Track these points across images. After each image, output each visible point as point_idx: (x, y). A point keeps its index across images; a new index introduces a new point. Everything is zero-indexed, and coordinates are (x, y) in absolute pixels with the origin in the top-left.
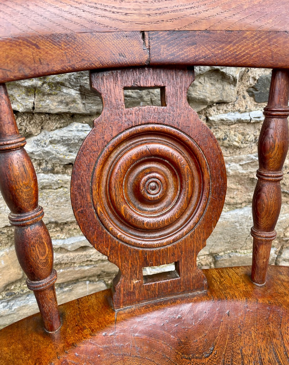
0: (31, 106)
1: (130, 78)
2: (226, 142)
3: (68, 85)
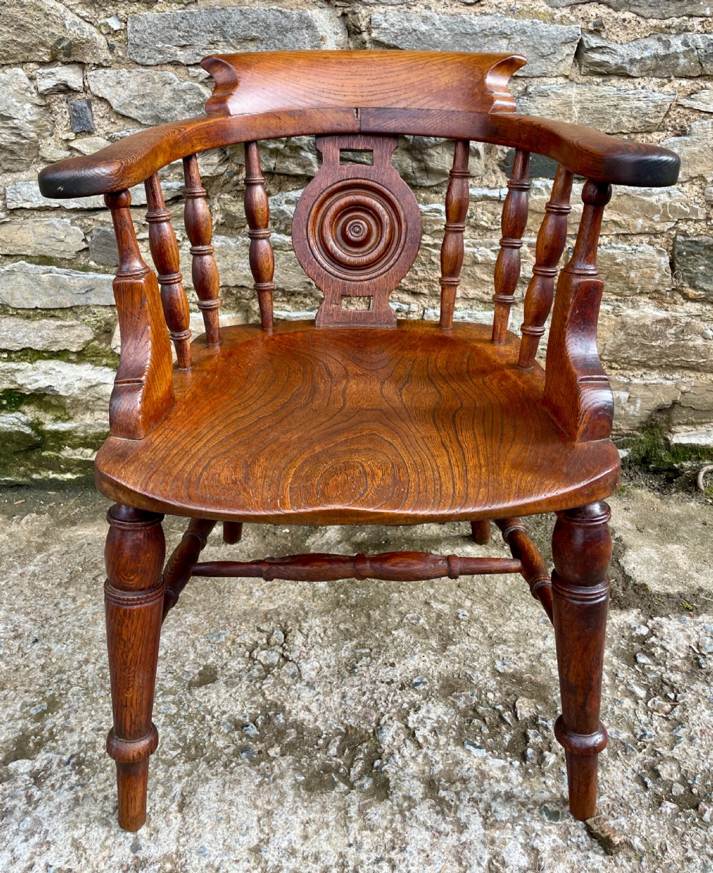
0: (272, 166)
1: (345, 143)
2: (472, 220)
3: (306, 148)
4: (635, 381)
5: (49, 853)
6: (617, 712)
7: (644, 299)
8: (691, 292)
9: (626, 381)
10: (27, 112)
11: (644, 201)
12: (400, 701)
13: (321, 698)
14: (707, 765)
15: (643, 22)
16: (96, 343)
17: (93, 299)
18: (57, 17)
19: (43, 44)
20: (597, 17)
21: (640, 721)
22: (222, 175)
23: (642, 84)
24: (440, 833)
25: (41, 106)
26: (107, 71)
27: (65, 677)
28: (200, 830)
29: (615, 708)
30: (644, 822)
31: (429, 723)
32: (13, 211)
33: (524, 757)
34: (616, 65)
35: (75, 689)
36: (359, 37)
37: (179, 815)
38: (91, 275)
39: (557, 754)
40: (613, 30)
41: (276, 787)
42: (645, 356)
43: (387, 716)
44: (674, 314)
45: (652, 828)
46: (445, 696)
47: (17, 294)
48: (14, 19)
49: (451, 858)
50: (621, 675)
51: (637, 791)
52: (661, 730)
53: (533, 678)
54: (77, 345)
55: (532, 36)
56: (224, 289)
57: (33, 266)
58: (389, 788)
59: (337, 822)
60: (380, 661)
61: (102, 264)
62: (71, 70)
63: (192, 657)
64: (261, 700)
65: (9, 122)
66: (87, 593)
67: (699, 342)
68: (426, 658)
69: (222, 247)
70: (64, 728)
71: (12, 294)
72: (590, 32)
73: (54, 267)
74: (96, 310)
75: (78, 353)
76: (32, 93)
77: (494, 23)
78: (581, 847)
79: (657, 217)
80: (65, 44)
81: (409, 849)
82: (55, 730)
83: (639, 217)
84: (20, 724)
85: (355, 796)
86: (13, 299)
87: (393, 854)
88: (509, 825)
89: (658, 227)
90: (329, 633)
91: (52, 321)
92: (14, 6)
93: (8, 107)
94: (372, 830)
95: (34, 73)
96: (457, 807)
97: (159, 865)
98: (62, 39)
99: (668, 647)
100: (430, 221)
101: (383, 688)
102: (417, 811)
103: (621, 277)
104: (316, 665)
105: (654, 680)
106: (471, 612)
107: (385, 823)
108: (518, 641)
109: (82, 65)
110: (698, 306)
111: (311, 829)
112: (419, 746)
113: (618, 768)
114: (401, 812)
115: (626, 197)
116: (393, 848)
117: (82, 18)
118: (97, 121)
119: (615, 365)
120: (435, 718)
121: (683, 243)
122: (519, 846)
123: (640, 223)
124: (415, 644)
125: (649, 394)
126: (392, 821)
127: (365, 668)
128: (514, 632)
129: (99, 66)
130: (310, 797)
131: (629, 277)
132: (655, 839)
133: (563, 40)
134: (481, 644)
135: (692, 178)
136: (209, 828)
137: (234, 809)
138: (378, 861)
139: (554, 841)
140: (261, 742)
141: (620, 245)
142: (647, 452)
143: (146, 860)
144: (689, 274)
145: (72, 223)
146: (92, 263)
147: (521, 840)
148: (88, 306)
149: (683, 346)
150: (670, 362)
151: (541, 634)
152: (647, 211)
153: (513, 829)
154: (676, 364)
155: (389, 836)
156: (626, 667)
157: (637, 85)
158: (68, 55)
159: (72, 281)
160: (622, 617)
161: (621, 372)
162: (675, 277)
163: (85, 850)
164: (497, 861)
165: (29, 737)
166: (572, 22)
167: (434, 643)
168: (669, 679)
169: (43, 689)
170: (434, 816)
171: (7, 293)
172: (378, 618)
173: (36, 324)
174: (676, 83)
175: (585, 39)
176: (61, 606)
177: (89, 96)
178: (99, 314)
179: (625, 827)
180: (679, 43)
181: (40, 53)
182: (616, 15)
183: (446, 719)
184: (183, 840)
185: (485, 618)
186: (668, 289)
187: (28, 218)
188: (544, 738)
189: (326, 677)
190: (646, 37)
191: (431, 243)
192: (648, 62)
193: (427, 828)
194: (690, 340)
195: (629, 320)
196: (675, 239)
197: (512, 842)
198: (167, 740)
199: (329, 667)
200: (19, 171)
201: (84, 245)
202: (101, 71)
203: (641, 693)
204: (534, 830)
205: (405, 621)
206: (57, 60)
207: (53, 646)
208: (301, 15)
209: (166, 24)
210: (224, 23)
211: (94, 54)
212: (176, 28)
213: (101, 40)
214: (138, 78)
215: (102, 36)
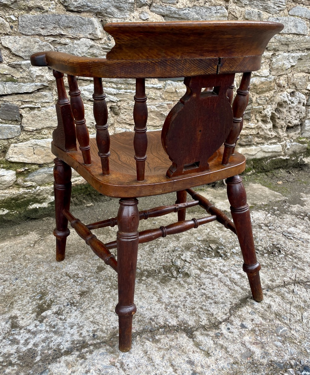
26: (10, 37)
27: (41, 285)
31: (188, 257)
33: (221, 256)
43: (174, 259)
46: (188, 250)
49: (219, 282)
53: (210, 239)
58: (189, 274)
59: (179, 287)
61: (4, 120)
70: (56, 297)
81: (206, 284)
82: (52, 299)
84: (34, 303)
85: (180, 279)
87: (202, 287)
88: (229, 271)
94: (191, 284)
96: (212, 272)
101: (167, 253)
102: (201, 276)
107: (194, 281)
108: (199, 232)
111: (172, 291)
112: (190, 263)
114: (197, 278)
116: (201, 286)
118: (4, 57)
120: (190, 255)
124: (169, 241)
126: (196, 280)
127: (157, 251)
129: (6, 34)
130: (165, 284)
134: (189, 235)
136: (139, 301)
138: (199, 289)
147: (234, 273)
153: (231, 271)
155: (198, 284)
165: (42, 305)
167: (174, 239)
169: (35, 291)
177: (0, 47)
183: (193, 255)
188: (224, 251)
202: (7, 37)
207: (25, 279)
208: (89, 19)
209: (36, 19)
210: (59, 20)
211: (4, 29)
212: (40, 21)
213: (7, 24)
214: (24, 40)
215: (7, 23)
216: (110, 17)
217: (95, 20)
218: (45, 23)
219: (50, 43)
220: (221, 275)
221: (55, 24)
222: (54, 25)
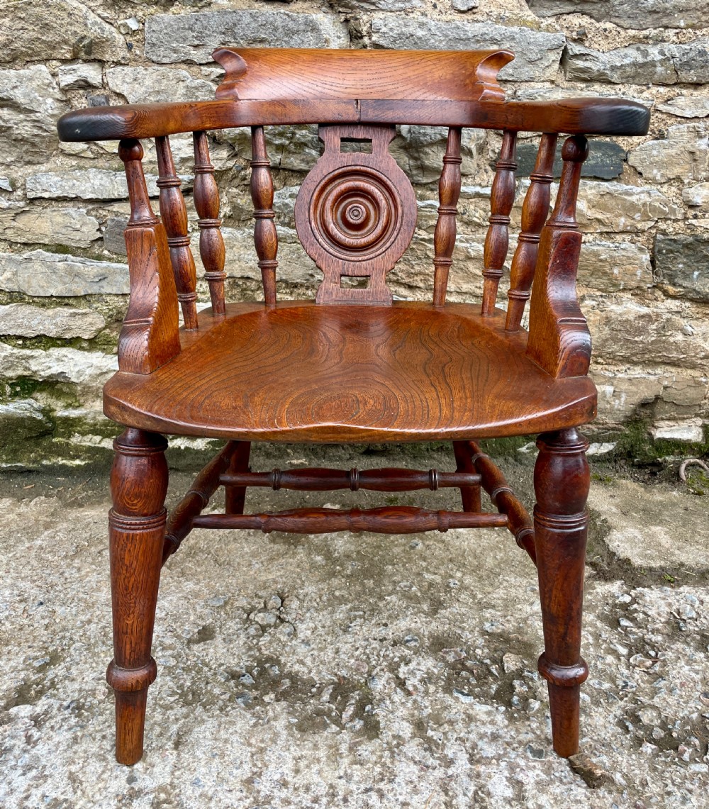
0: (278, 161)
1: (345, 133)
2: (465, 216)
3: (310, 145)
4: (620, 375)
5: (46, 785)
6: (600, 666)
7: (627, 295)
8: (671, 289)
9: (610, 375)
10: (48, 106)
11: (625, 200)
12: (391, 655)
13: (316, 653)
14: (686, 712)
15: (622, 33)
16: (107, 331)
17: (106, 287)
18: (80, 17)
19: (65, 42)
20: (580, 27)
21: (622, 674)
22: (231, 169)
23: (623, 90)
24: (428, 767)
25: (62, 101)
26: (125, 68)
27: (68, 634)
28: (195, 764)
29: (598, 663)
30: (625, 760)
31: (419, 674)
32: (32, 201)
33: (509, 704)
34: (598, 71)
35: (78, 645)
36: (360, 41)
37: (175, 752)
38: (105, 264)
39: (542, 701)
40: (595, 39)
41: (270, 728)
42: (629, 351)
43: (379, 668)
44: (655, 310)
45: (634, 765)
46: (435, 652)
47: (34, 282)
48: (39, 18)
49: (438, 788)
50: (604, 636)
51: (618, 734)
52: (642, 682)
53: (520, 638)
54: (89, 333)
55: (520, 42)
56: (231, 280)
57: (49, 254)
58: (379, 729)
59: (328, 757)
60: (373, 622)
61: (116, 254)
62: (91, 68)
63: (192, 618)
64: (257, 654)
65: (31, 115)
66: (92, 564)
67: (679, 337)
68: (417, 620)
69: (229, 238)
70: (66, 678)
71: (29, 282)
72: (574, 40)
73: (70, 256)
74: (108, 299)
75: (90, 341)
76: (54, 88)
77: (484, 30)
78: (565, 780)
79: (637, 216)
80: (86, 42)
81: (397, 780)
82: (56, 680)
83: (621, 216)
84: (22, 675)
85: (346, 736)
86: (29, 287)
87: (382, 785)
88: (494, 761)
89: (639, 226)
90: (325, 598)
91: (66, 309)
92: (40, 6)
93: (31, 101)
94: (361, 764)
95: (56, 70)
96: (444, 745)
97: (154, 795)
98: (83, 38)
99: (650, 613)
100: (426, 216)
101: (375, 644)
102: (405, 749)
103: (605, 273)
104: (311, 625)
105: (635, 639)
106: (461, 581)
107: (374, 758)
108: (506, 606)
109: (101, 63)
110: (677, 303)
111: (302, 764)
112: (409, 694)
113: (600, 714)
114: (390, 749)
115: (608, 196)
116: (382, 780)
117: (103, 18)
119: (600, 360)
120: (425, 670)
121: (663, 241)
122: (504, 779)
123: (622, 221)
124: (407, 608)
125: (633, 388)
126: (381, 757)
127: (358, 628)
128: (502, 598)
129: (118, 64)
130: (302, 736)
131: (612, 274)
132: (636, 775)
133: (549, 46)
134: (471, 608)
135: (670, 180)
136: (203, 763)
137: (229, 746)
138: (367, 790)
139: (538, 775)
140: (257, 690)
141: (603, 243)
142: (632, 446)
143: (140, 791)
144: (669, 272)
145: (88, 213)
146: (106, 252)
147: (506, 773)
148: (101, 295)
149: (664, 342)
150: (652, 358)
151: (528, 601)
152: (629, 210)
153: (498, 765)
154: (658, 360)
155: (378, 769)
156: (610, 629)
157: (617, 90)
158: (88, 53)
159: (86, 269)
160: (606, 587)
161: (606, 366)
162: (656, 274)
163: (81, 783)
164: (483, 792)
165: (31, 686)
166: (557, 31)
167: (425, 607)
168: (650, 639)
169: (46, 645)
170: (423, 753)
171: (24, 281)
172: (372, 586)
173: (50, 312)
174: (654, 90)
175: (569, 47)
176: (66, 575)
177: (107, 92)
178: (111, 302)
179: (607, 764)
180: (656, 52)
181: (63, 51)
182: (597, 25)
183: (436, 671)
184: (177, 773)
185: (474, 586)
186: (649, 285)
187: (46, 208)
188: (530, 688)
189: (321, 636)
190: (626, 47)
191: (426, 237)
192: (628, 69)
193: (415, 763)
194: (670, 336)
195: (613, 316)
196: (654, 238)
197: (497, 776)
198: (165, 688)
199: (323, 627)
200: (39, 163)
201: (98, 235)
202: (119, 68)
203: (624, 651)
204: (518, 766)
205: (398, 588)
206: (78, 58)
207: (57, 608)
208: (306, 18)
209: (181, 25)
210: (235, 24)
211: (113, 52)
212: (190, 29)
213: (120, 40)
214: (154, 76)
215: (121, 36)
216: (367, 10)
217: (326, 20)
218: (201, 33)
219: (213, 81)
220: (462, 764)
221: (224, 33)
222: (221, 38)
